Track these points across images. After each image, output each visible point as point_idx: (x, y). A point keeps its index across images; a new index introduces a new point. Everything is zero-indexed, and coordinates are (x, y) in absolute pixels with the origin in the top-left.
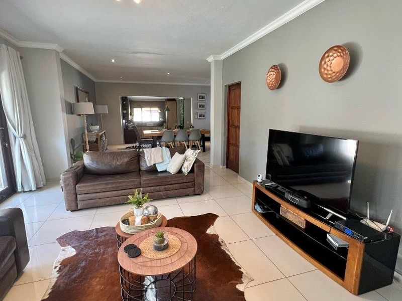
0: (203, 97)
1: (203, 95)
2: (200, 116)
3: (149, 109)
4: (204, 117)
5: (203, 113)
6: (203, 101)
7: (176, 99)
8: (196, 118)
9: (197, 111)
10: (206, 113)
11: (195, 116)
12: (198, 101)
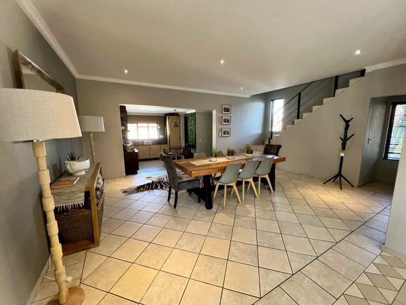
0: (227, 110)
1: (227, 107)
2: (224, 134)
3: (145, 125)
4: (228, 134)
5: (227, 130)
6: (228, 115)
7: (180, 114)
8: (220, 136)
9: (221, 127)
10: (230, 129)
11: (219, 134)
12: (223, 115)
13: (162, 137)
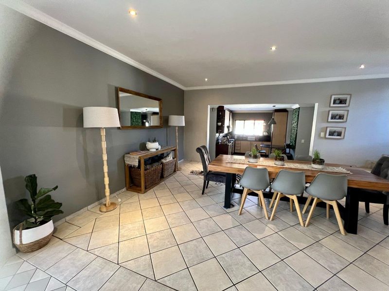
0: (342, 101)
2: (331, 135)
5: (338, 129)
6: (342, 109)
7: (288, 110)
8: (322, 138)
9: (325, 125)
10: (345, 128)
11: (320, 134)
12: (330, 109)
13: (265, 134)
